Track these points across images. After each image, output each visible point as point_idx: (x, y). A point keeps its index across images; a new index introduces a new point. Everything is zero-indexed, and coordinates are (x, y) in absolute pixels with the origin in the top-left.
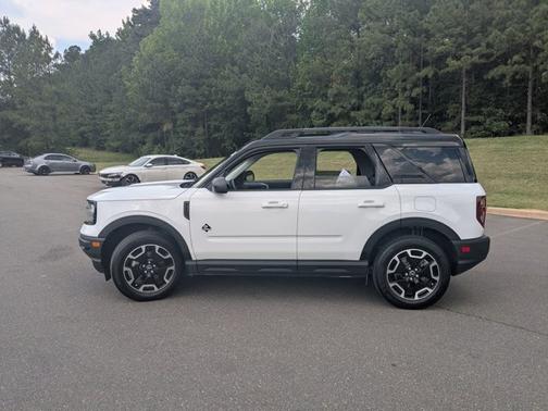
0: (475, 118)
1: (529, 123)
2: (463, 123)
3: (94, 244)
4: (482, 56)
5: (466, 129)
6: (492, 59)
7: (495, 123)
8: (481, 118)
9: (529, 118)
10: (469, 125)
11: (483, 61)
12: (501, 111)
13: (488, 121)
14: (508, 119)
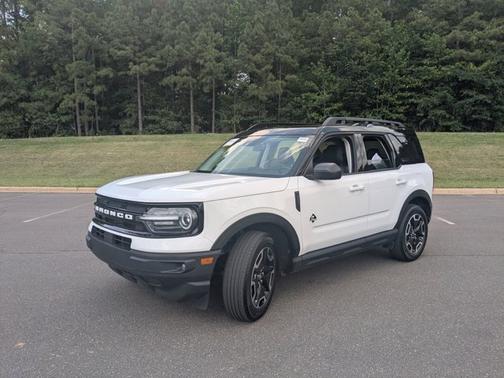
0: (151, 117)
1: (192, 124)
2: (140, 121)
3: (204, 262)
4: (157, 65)
5: (143, 127)
6: (165, 69)
7: (169, 122)
8: (157, 118)
9: (192, 120)
10: (146, 123)
11: (157, 69)
12: (172, 113)
13: (163, 121)
14: (179, 120)
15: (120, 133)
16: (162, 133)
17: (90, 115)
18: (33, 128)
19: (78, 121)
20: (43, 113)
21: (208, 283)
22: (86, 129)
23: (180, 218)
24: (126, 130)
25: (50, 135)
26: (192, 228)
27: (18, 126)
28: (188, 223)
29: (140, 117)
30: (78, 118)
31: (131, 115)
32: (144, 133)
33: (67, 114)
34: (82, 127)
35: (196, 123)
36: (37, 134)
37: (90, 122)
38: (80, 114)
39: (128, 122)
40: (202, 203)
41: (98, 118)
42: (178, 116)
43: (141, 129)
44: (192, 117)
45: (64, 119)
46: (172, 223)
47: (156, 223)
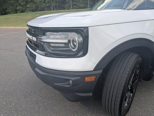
0: (75, 3)
2: (71, 5)
3: (87, 79)
5: (72, 7)
7: (81, 5)
8: (77, 3)
9: (88, 4)
10: (73, 5)
13: (79, 4)
14: (84, 3)
15: (65, 9)
16: (78, 9)
17: (55, 3)
18: (39, 8)
19: (52, 5)
20: (41, 3)
21: (91, 94)
22: (54, 8)
23: (69, 41)
24: (67, 8)
25: (44, 11)
26: (78, 51)
27: (35, 8)
28: (75, 46)
29: (71, 3)
30: (52, 4)
31: (68, 3)
32: (72, 9)
33: (48, 3)
34: (53, 7)
35: (90, 5)
36: (40, 10)
37: (55, 6)
38: (52, 3)
39: (67, 5)
40: (87, 28)
41: (58, 4)
42: (84, 2)
43: (71, 7)
44: (89, 2)
45: (48, 5)
46: (63, 45)
47: (53, 45)
